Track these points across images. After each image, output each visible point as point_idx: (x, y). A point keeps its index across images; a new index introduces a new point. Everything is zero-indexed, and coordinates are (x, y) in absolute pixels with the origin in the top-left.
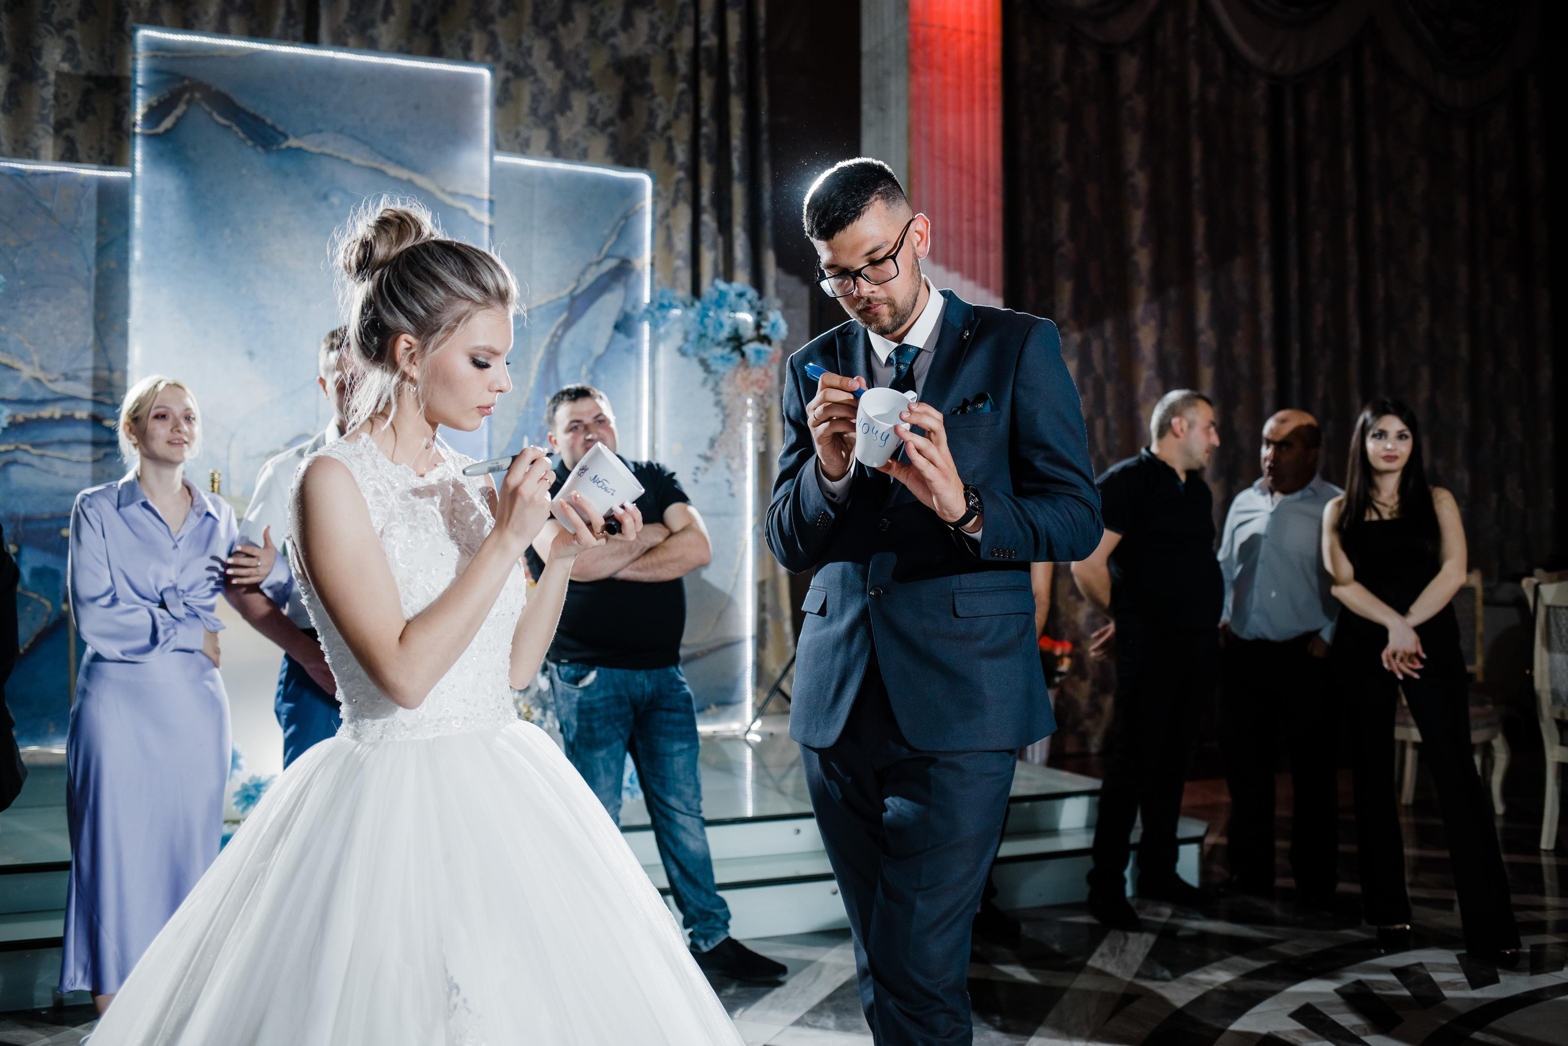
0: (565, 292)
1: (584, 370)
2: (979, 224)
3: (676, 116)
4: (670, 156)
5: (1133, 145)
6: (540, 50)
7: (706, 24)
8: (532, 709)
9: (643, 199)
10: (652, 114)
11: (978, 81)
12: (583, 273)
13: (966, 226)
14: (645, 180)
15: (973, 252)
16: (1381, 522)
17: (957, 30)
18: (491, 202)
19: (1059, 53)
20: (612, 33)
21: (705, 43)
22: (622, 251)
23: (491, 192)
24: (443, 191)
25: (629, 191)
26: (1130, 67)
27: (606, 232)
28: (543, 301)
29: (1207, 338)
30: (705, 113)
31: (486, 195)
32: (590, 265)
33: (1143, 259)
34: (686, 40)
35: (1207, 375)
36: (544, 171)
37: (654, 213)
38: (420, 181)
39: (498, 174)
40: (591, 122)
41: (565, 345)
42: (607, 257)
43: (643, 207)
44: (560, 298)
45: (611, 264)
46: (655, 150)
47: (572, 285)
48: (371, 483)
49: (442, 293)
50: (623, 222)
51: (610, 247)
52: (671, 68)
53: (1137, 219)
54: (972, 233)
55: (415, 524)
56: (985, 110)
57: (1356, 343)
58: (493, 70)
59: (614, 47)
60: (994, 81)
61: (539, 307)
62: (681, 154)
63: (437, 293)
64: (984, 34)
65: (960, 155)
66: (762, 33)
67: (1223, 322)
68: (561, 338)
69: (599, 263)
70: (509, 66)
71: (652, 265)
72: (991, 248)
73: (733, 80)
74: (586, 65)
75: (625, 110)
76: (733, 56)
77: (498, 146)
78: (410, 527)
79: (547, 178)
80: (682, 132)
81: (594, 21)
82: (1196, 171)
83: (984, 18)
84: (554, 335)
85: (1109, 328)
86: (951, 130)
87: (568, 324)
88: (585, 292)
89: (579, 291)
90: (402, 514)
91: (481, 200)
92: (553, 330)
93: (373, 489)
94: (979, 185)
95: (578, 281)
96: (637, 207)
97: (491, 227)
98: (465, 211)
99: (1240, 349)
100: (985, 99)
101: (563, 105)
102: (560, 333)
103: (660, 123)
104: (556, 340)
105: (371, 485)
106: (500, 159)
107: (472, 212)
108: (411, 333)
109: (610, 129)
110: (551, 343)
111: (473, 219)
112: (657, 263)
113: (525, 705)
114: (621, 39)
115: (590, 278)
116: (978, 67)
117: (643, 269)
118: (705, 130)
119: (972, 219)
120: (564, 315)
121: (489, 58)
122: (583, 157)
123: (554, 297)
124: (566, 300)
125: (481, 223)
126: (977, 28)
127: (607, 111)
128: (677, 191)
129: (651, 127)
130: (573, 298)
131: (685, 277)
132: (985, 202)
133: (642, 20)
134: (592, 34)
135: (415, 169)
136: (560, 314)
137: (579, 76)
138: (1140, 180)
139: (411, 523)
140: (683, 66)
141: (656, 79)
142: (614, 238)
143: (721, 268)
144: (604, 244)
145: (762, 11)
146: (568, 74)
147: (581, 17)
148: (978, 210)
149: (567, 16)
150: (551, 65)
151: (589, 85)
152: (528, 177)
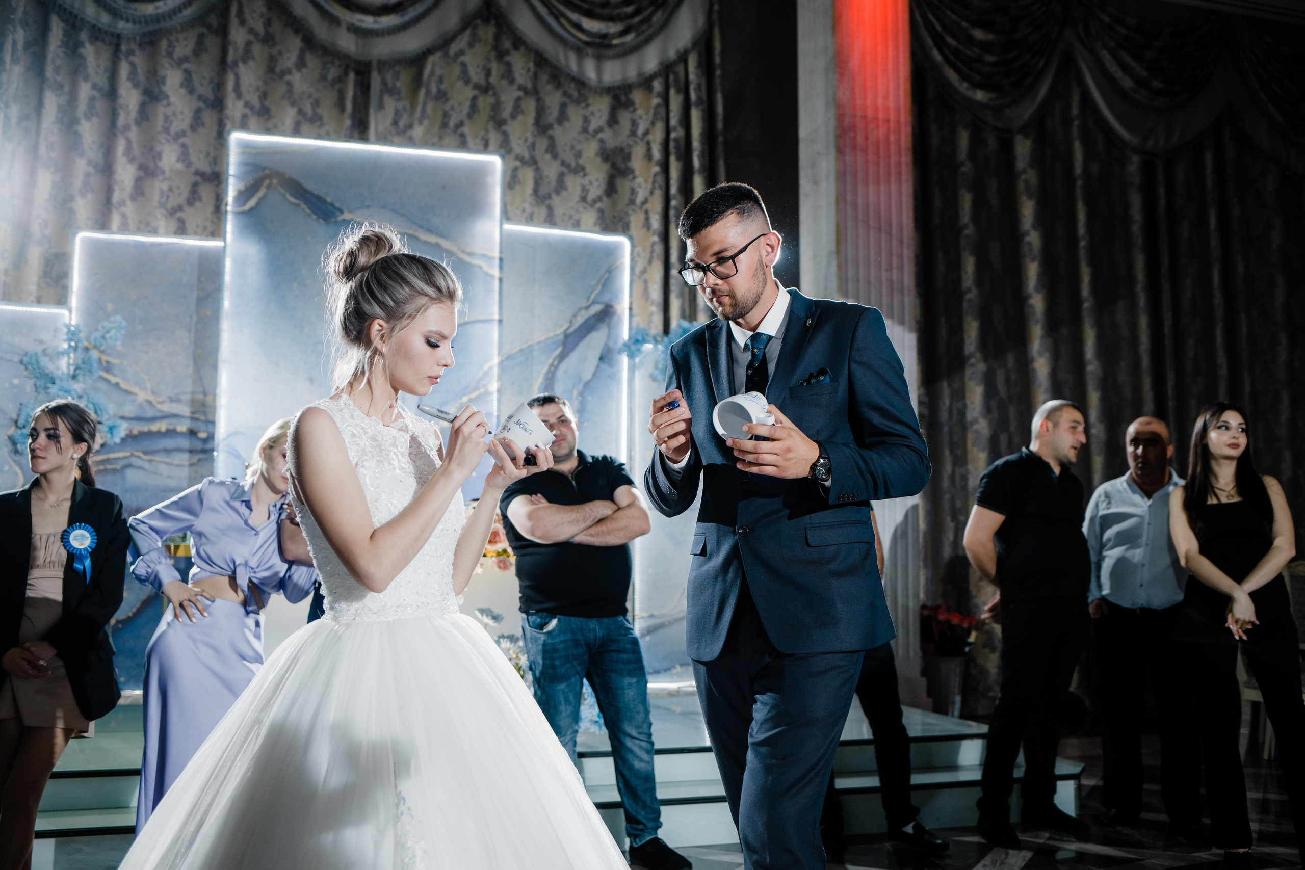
0: (560, 331)
1: (575, 393)
2: (895, 273)
3: (652, 193)
4: (647, 225)
5: (1028, 210)
6: (542, 144)
7: (674, 122)
9: (624, 257)
10: (633, 192)
11: (893, 159)
12: (575, 316)
13: (884, 275)
14: (623, 241)
15: (891, 294)
16: (1220, 505)
17: (876, 119)
18: (501, 260)
19: (964, 139)
20: (599, 130)
21: (673, 135)
22: (605, 298)
23: (501, 252)
24: (463, 251)
25: (610, 252)
26: (1023, 148)
27: (593, 283)
28: (543, 338)
29: (1093, 367)
30: (674, 190)
31: (497, 255)
32: (580, 309)
33: (1037, 303)
34: (657, 136)
35: (1094, 398)
36: (544, 235)
37: (632, 269)
38: (445, 244)
39: (506, 239)
40: (584, 199)
41: (560, 373)
42: (594, 303)
43: (622, 264)
44: (556, 336)
45: (597, 308)
46: (636, 220)
47: (566, 326)
48: (349, 428)
49: (407, 289)
50: (606, 275)
51: (597, 295)
52: (649, 156)
53: (1032, 270)
54: (891, 281)
55: (381, 459)
56: (899, 181)
57: (1223, 372)
58: (503, 158)
59: (602, 141)
60: (907, 159)
61: (539, 343)
62: (656, 223)
63: (403, 289)
64: (898, 123)
65: (879, 218)
66: (720, 126)
67: (1106, 352)
68: (556, 367)
69: (587, 308)
70: (517, 158)
71: (631, 309)
72: (906, 292)
73: (696, 163)
74: (579, 155)
75: (611, 189)
76: (696, 144)
77: (506, 216)
78: (378, 461)
79: (547, 243)
80: (656, 205)
81: (586, 120)
82: (1082, 231)
83: (898, 111)
84: (552, 365)
85: (1011, 360)
86: (872, 199)
87: (562, 357)
88: (576, 331)
89: (571, 330)
90: (371, 452)
91: (492, 258)
92: (550, 361)
93: (350, 433)
94: (894, 242)
95: (571, 322)
96: (618, 263)
97: (501, 280)
98: (480, 267)
99: (1123, 377)
100: (900, 173)
101: (560, 186)
102: (556, 363)
103: (639, 199)
104: (553, 369)
105: (348, 430)
106: (508, 227)
107: (485, 267)
108: (382, 319)
109: (599, 205)
110: (549, 371)
111: (486, 274)
112: (634, 306)
114: (607, 135)
115: (580, 320)
116: (893, 148)
117: (623, 312)
118: (673, 203)
119: (890, 269)
120: (560, 349)
121: (502, 151)
122: (577, 226)
123: (551, 335)
124: (561, 337)
125: (492, 277)
126: (892, 117)
127: (596, 190)
128: (652, 252)
129: (632, 202)
130: (567, 336)
131: (658, 320)
132: (901, 256)
133: (625, 117)
134: (585, 130)
135: (441, 235)
136: (556, 348)
137: (573, 164)
138: (1034, 239)
139: (378, 458)
140: (657, 154)
141: (637, 163)
142: (600, 288)
143: (687, 313)
144: (592, 292)
145: (720, 109)
146: (563, 163)
147: (575, 115)
148: (895, 262)
149: (562, 117)
150: (548, 157)
151: (579, 170)
152: (531, 241)
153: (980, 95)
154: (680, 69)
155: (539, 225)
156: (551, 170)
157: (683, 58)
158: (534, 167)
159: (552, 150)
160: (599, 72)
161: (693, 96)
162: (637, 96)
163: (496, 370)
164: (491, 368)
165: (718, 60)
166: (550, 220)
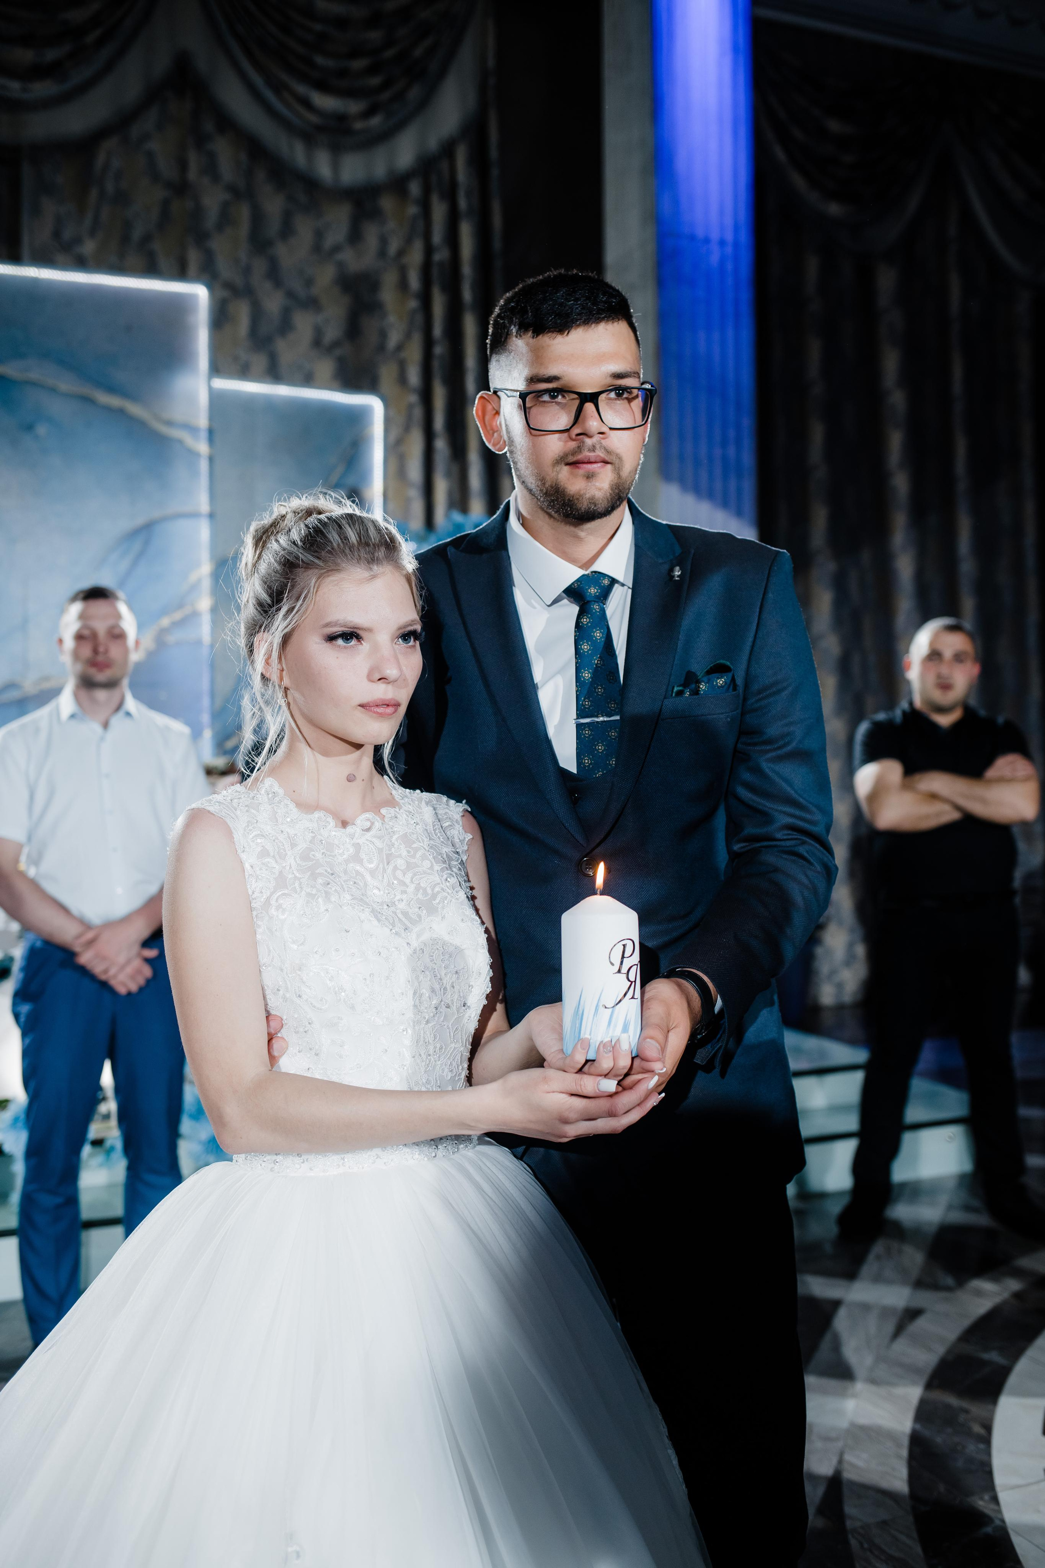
2: (731, 451)
3: (408, 336)
4: (402, 379)
5: (891, 363)
6: (260, 266)
7: (437, 237)
9: (374, 425)
10: (383, 334)
11: (730, 295)
13: (718, 452)
14: (374, 405)
15: (726, 477)
17: (707, 240)
18: (211, 431)
19: (812, 266)
20: (337, 249)
21: (437, 257)
22: (351, 482)
23: (210, 421)
24: (157, 420)
25: (356, 419)
26: (887, 281)
27: (334, 460)
29: (967, 567)
30: (437, 332)
31: (204, 424)
33: (901, 483)
34: (416, 257)
35: (968, 604)
36: (267, 397)
37: (385, 442)
38: (131, 407)
39: (217, 400)
40: (317, 343)
43: (373, 435)
46: (387, 373)
50: (352, 450)
51: (339, 478)
52: (403, 285)
53: (896, 441)
54: (725, 459)
56: (738, 326)
58: (210, 287)
59: (341, 265)
60: (746, 296)
62: (414, 377)
64: (736, 245)
65: (712, 375)
66: (497, 244)
67: (986, 550)
70: (229, 286)
71: (384, 496)
72: (745, 474)
73: (467, 295)
74: (309, 282)
75: (353, 330)
76: (467, 270)
77: (216, 370)
79: (270, 405)
80: (414, 354)
81: (319, 235)
82: (957, 387)
83: (736, 228)
85: (866, 557)
86: (702, 349)
91: (200, 429)
94: (731, 408)
96: (367, 434)
97: (211, 459)
98: (182, 441)
100: (738, 314)
101: (285, 326)
103: (392, 344)
106: (219, 383)
107: (188, 442)
109: (338, 352)
111: (191, 450)
112: (389, 494)
114: (348, 256)
116: (730, 281)
117: (374, 498)
118: (438, 350)
119: (724, 444)
122: (308, 380)
125: (197, 455)
126: (729, 238)
127: (332, 333)
128: (410, 416)
129: (381, 347)
131: (417, 508)
132: (739, 426)
133: (371, 234)
134: (317, 248)
135: (125, 396)
137: (303, 295)
138: (897, 399)
140: (414, 281)
141: (388, 295)
142: (342, 468)
143: (456, 498)
144: (332, 474)
145: (497, 221)
146: (290, 294)
147: (305, 229)
148: (732, 433)
149: (287, 231)
150: (268, 285)
151: (312, 304)
152: (248, 404)
153: (834, 209)
154: (444, 166)
155: (257, 379)
156: (273, 303)
157: (448, 149)
158: (250, 299)
159: (274, 274)
160: (336, 167)
161: (463, 203)
162: (387, 203)
163: (206, 584)
164: (199, 581)
165: (494, 153)
166: (274, 374)
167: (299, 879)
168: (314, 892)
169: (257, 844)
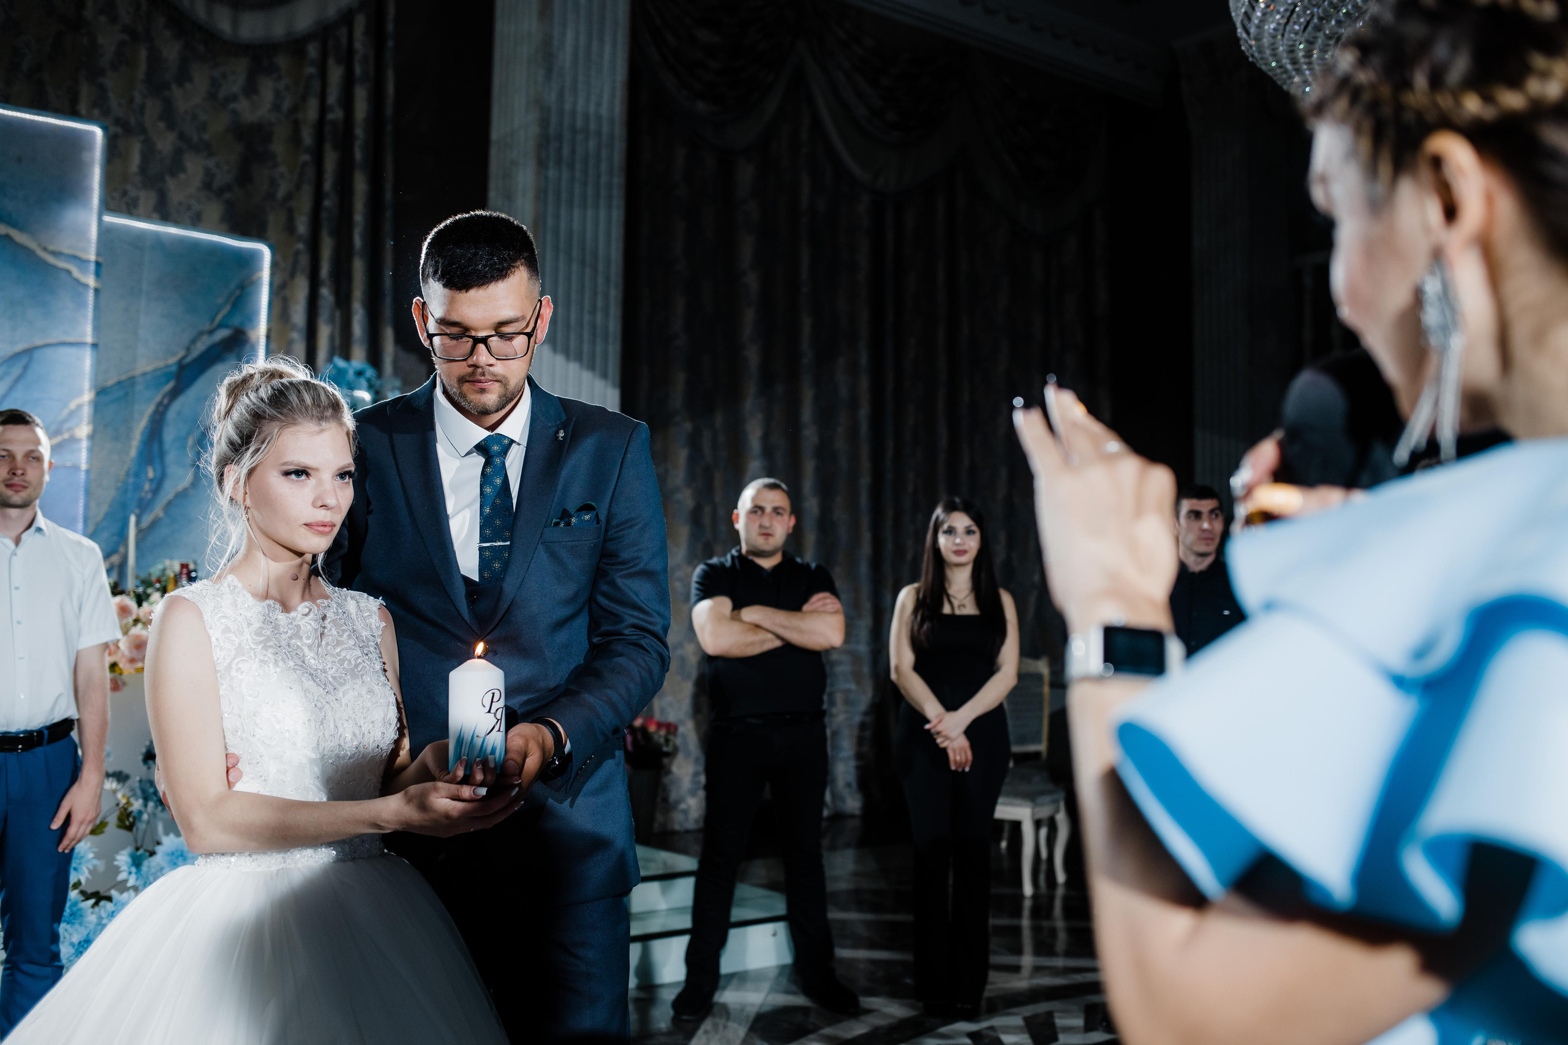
0: (173, 360)
1: (190, 441)
2: (599, 317)
3: (298, 187)
4: (290, 228)
5: (747, 248)
6: (153, 107)
7: (332, 99)
8: (132, 800)
9: (261, 269)
10: (273, 183)
11: (604, 179)
12: (193, 341)
13: (587, 318)
14: (263, 250)
15: (593, 342)
18: (98, 264)
19: (680, 155)
20: (234, 98)
21: (330, 116)
22: (236, 321)
23: (98, 254)
24: (45, 249)
25: (247, 261)
26: (746, 174)
27: (220, 301)
28: (149, 368)
29: (810, 435)
30: (327, 186)
31: (92, 257)
32: (201, 333)
33: (753, 356)
34: (312, 112)
35: (809, 469)
36: (157, 234)
37: (271, 285)
38: (21, 238)
39: (105, 232)
40: (207, 185)
41: (171, 414)
42: (221, 326)
43: (260, 278)
44: (168, 366)
45: (223, 334)
46: (275, 220)
47: (181, 354)
50: (238, 292)
51: (224, 317)
52: (295, 139)
53: (749, 316)
54: (593, 326)
56: (609, 207)
57: (943, 442)
58: (105, 129)
59: (234, 112)
60: (619, 180)
61: (144, 374)
62: (302, 227)
64: (612, 136)
65: (583, 249)
66: (389, 111)
67: (825, 418)
68: (167, 407)
69: (211, 332)
70: (118, 122)
71: (268, 337)
72: (611, 340)
73: (358, 155)
74: (203, 127)
75: (244, 177)
76: (359, 132)
77: (109, 205)
79: (159, 243)
80: (304, 203)
81: (215, 84)
82: (804, 275)
83: (612, 121)
84: (160, 404)
85: (719, 419)
86: (576, 225)
87: (175, 394)
88: (195, 361)
89: (189, 359)
91: (88, 261)
92: (158, 398)
94: (600, 280)
95: (188, 349)
96: (254, 278)
97: (97, 291)
98: (69, 272)
99: (840, 445)
100: (610, 197)
101: (176, 166)
102: (166, 401)
103: (281, 192)
104: (161, 409)
106: (110, 219)
107: (76, 273)
109: (227, 196)
110: (156, 412)
111: (77, 281)
112: (273, 335)
113: (124, 796)
114: (243, 106)
115: (200, 347)
117: (258, 342)
118: (327, 203)
119: (593, 312)
120: (171, 385)
121: (96, 112)
122: (196, 222)
123: (161, 364)
124: (174, 369)
125: (86, 286)
126: (605, 129)
127: (224, 177)
128: (295, 263)
129: (271, 196)
130: (182, 367)
132: (606, 296)
133: (267, 89)
134: (212, 96)
135: (13, 224)
136: (167, 382)
137: (195, 138)
138: (752, 281)
140: (307, 137)
141: (279, 147)
142: (228, 307)
143: (337, 342)
144: (217, 314)
145: (390, 88)
146: (182, 136)
147: (200, 78)
148: (600, 303)
149: (183, 76)
150: (162, 125)
151: (206, 149)
152: (138, 240)
153: (701, 107)
154: (343, 32)
155: (147, 218)
156: (166, 143)
157: (347, 18)
158: (142, 138)
159: (168, 116)
160: (235, 24)
161: (358, 70)
162: (282, 61)
163: (87, 411)
164: (79, 407)
165: (390, 27)
166: (164, 215)
167: (254, 649)
168: (266, 659)
169: (222, 623)
